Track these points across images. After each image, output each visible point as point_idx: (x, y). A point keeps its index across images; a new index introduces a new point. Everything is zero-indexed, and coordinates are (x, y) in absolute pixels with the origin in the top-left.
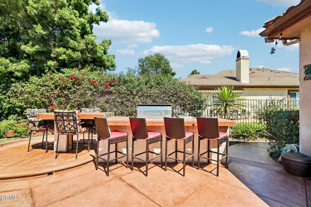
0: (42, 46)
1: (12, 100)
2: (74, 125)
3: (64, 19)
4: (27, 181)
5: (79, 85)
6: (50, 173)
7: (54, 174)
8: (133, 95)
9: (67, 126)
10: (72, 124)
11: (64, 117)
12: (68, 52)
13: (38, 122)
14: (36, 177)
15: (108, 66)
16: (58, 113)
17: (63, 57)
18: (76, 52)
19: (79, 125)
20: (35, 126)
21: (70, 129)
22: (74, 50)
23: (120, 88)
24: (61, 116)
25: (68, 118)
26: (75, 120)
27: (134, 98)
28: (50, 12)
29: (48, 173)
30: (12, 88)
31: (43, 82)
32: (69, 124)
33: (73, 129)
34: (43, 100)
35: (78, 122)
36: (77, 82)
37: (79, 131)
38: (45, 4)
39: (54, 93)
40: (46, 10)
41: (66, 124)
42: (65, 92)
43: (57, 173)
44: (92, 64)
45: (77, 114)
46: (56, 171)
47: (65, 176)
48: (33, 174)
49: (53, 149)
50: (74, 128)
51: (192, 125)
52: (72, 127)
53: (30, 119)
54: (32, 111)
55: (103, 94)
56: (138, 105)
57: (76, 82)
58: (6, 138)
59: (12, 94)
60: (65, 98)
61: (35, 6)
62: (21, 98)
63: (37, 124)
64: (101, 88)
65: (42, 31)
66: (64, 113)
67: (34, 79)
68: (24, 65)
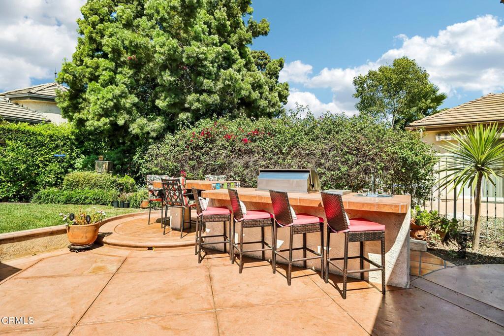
0: (173, 97)
1: (148, 165)
2: (179, 196)
3: (192, 57)
4: (129, 251)
5: (212, 142)
6: (150, 248)
7: (153, 250)
8: (283, 154)
9: (173, 196)
10: (177, 194)
11: (170, 185)
12: (202, 97)
13: (158, 191)
14: (138, 249)
15: (263, 107)
16: (165, 180)
17: (196, 105)
18: (212, 96)
19: (185, 196)
20: (154, 195)
21: (176, 200)
22: (210, 92)
23: (265, 144)
24: (167, 184)
25: (173, 187)
26: (180, 189)
27: (284, 159)
28: (178, 52)
29: (148, 247)
30: (149, 151)
31: (177, 141)
32: (174, 194)
33: (178, 200)
34: (175, 164)
35: (183, 192)
36: (210, 138)
37: (185, 204)
38: (170, 46)
39: (186, 155)
40: (172, 52)
41: (172, 195)
42: (197, 153)
43: (157, 249)
44: (244, 107)
45: (181, 182)
46: (156, 247)
47: (162, 254)
48: (134, 245)
49: (169, 225)
50: (180, 199)
51: (317, 206)
52: (177, 198)
53: (150, 186)
54: (152, 178)
55: (241, 153)
56: (261, 171)
57: (208, 139)
58: (141, 209)
59: (149, 157)
60: (197, 161)
61: (162, 51)
62: (156, 162)
63: (156, 194)
64: (239, 145)
65: (169, 78)
66: (169, 180)
67: (169, 137)
68: (158, 124)
